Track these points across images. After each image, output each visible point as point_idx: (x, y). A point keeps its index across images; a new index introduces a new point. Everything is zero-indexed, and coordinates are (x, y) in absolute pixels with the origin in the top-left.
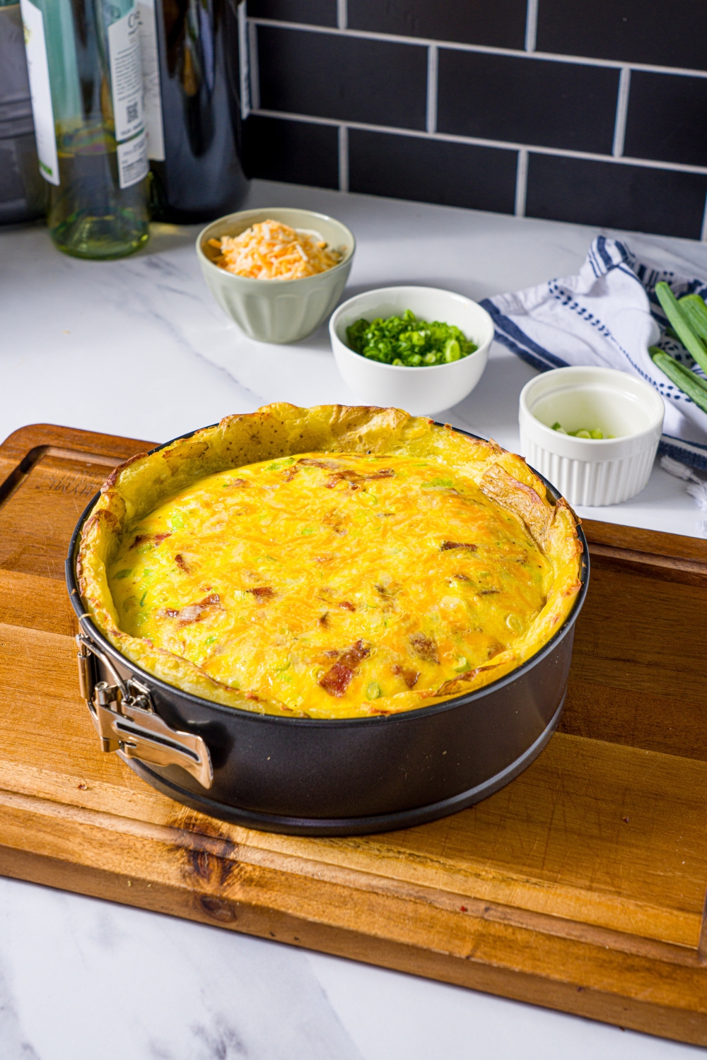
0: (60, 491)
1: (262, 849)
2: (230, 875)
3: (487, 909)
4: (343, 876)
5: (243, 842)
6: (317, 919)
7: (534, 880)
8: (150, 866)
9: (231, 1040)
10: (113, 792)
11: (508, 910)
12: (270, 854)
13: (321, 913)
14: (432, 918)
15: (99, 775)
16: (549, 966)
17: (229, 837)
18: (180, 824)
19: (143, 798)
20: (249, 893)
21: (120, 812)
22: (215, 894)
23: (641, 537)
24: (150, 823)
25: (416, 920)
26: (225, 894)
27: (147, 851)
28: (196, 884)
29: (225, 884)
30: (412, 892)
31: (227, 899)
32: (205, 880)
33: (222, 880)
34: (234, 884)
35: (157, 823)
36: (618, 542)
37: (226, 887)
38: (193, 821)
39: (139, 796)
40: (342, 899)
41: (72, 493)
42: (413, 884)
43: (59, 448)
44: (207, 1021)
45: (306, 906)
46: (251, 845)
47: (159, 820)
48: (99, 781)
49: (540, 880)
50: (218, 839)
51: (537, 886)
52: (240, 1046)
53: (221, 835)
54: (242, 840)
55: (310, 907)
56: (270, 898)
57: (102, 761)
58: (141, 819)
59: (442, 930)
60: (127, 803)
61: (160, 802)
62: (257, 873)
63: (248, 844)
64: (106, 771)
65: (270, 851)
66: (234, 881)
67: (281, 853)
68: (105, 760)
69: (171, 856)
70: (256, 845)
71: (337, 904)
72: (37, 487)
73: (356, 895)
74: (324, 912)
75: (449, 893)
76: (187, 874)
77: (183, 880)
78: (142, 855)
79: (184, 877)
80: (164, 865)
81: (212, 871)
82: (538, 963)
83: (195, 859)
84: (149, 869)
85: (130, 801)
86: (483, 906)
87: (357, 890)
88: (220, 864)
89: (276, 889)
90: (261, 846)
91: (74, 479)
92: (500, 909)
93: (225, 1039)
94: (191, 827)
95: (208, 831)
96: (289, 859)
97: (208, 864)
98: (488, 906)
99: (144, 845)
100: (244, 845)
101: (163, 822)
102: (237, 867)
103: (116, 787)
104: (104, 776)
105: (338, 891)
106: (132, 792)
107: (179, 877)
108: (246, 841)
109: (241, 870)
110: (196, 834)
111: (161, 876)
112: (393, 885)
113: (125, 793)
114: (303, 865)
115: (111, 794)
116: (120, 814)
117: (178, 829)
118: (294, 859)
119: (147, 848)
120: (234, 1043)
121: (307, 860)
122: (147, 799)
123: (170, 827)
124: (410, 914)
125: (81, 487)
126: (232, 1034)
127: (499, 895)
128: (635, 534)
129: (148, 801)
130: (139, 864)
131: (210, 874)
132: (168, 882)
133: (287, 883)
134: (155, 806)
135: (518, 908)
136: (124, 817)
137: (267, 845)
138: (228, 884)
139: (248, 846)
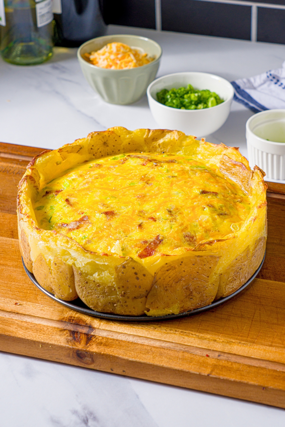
0: (5, 173)
1: (107, 330)
2: (91, 341)
3: (219, 356)
4: (148, 342)
5: (98, 327)
6: (134, 359)
7: (243, 342)
8: (51, 337)
10: (33, 306)
11: (230, 356)
12: (111, 333)
13: (136, 356)
14: (191, 358)
15: (25, 299)
16: (249, 378)
17: (90, 325)
18: (66, 320)
19: (48, 308)
20: (100, 348)
22: (83, 349)
24: (51, 319)
25: (183, 359)
26: (88, 349)
27: (49, 331)
28: (73, 344)
29: (88, 345)
30: (182, 349)
31: (89, 351)
32: (78, 343)
33: (87, 343)
34: (92, 345)
38: (73, 318)
39: (46, 308)
40: (147, 351)
42: (182, 344)
45: (128, 354)
46: (102, 328)
47: (55, 318)
48: (26, 301)
49: (246, 342)
50: (85, 326)
51: (245, 345)
53: (87, 324)
54: (97, 326)
55: (130, 354)
56: (110, 351)
57: (27, 293)
58: (46, 318)
59: (196, 363)
60: (40, 311)
61: (56, 310)
62: (104, 340)
63: (100, 328)
64: (29, 297)
65: (111, 331)
66: (93, 343)
67: (116, 332)
68: (29, 292)
69: (61, 333)
70: (104, 328)
71: (144, 353)
73: (153, 349)
74: (137, 356)
75: (200, 348)
76: (69, 341)
77: (67, 343)
78: (47, 333)
79: (68, 342)
80: (58, 337)
81: (82, 339)
82: (243, 377)
83: (73, 334)
84: (51, 339)
85: (41, 310)
86: (217, 354)
87: (154, 347)
88: (86, 337)
89: (113, 347)
90: (106, 329)
91: (12, 167)
92: (226, 355)
94: (72, 321)
95: (80, 323)
96: (121, 335)
97: (80, 336)
98: (220, 354)
99: (48, 329)
100: (98, 329)
101: (57, 319)
103: (34, 304)
104: (28, 299)
105: (144, 348)
106: (42, 306)
107: (65, 342)
108: (99, 327)
109: (96, 339)
110: (74, 324)
111: (57, 342)
112: (172, 346)
113: (38, 306)
114: (127, 337)
115: (31, 307)
116: (36, 316)
117: (65, 322)
118: (123, 335)
121: (130, 335)
123: (61, 321)
124: (180, 357)
125: (17, 171)
127: (225, 349)
129: (50, 310)
130: (45, 336)
131: (80, 341)
132: (60, 344)
133: (119, 344)
134: (54, 312)
135: (235, 354)
136: (38, 317)
137: (110, 328)
138: (90, 345)
139: (100, 329)
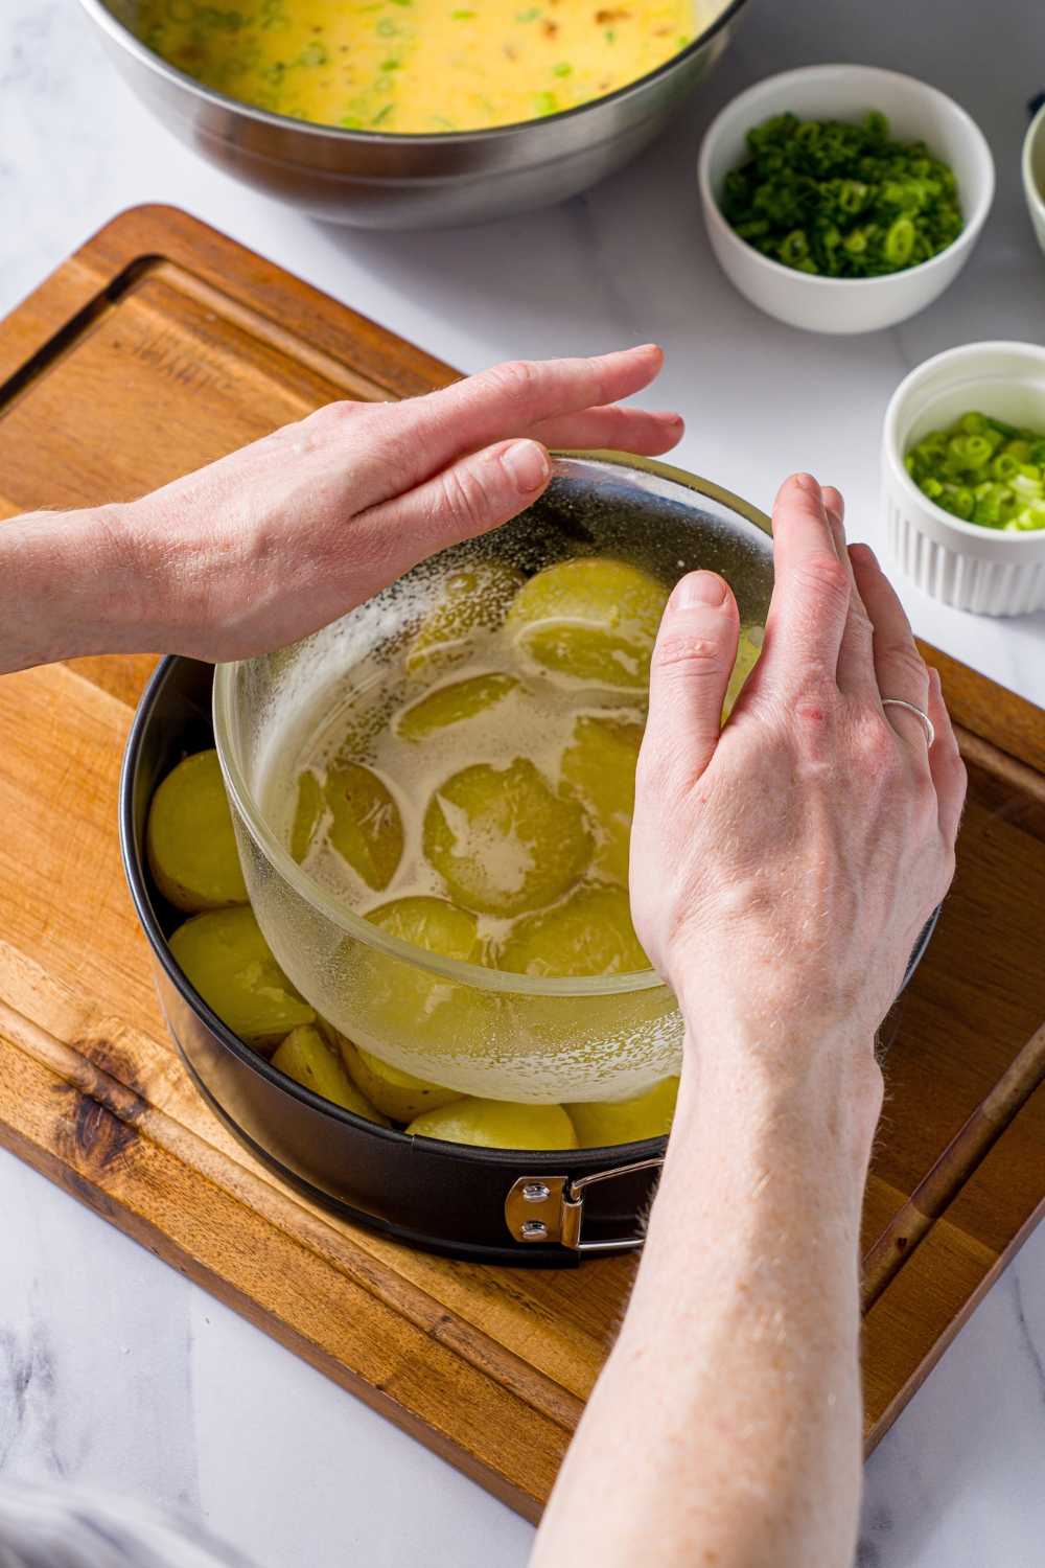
0: (146, 362)
1: (181, 1125)
2: (121, 1154)
3: (445, 1319)
4: (275, 1202)
5: (159, 1106)
6: (205, 1261)
7: (527, 1298)
8: (20, 1106)
9: (42, 1367)
10: (18, 965)
11: (472, 1332)
12: (190, 1136)
13: (215, 1255)
14: (360, 1312)
15: (9, 930)
16: (481, 1438)
17: (144, 1091)
18: (86, 1050)
19: (55, 989)
20: (132, 1190)
21: (15, 1002)
22: (89, 1178)
23: (1020, 722)
24: (48, 1034)
25: (337, 1308)
26: (101, 1183)
27: (25, 1080)
28: (69, 1154)
29: (108, 1167)
30: (356, 1258)
31: (101, 1189)
32: (84, 1154)
33: (107, 1159)
34: (119, 1170)
35: (57, 1036)
36: (977, 721)
37: (106, 1172)
38: (106, 1050)
39: (50, 984)
40: (252, 1243)
41: (164, 373)
42: (360, 1248)
43: (181, 267)
44: (23, 1328)
45: (199, 1238)
46: (169, 1113)
47: (63, 1033)
48: (6, 940)
49: (536, 1301)
50: (129, 1089)
51: (527, 1310)
52: (49, 1381)
53: (135, 1084)
54: (160, 1101)
55: (204, 1241)
56: (157, 1209)
57: (23, 907)
58: (38, 1023)
59: (363, 1335)
60: (30, 991)
61: (74, 1003)
62: (157, 1164)
63: (165, 1110)
64: (21, 925)
65: (190, 1132)
66: (122, 1166)
67: (203, 1140)
68: (27, 907)
69: (55, 1097)
70: (174, 1116)
71: (241, 1248)
72: (117, 345)
73: (275, 1242)
74: (219, 1254)
75: (403, 1278)
76: (63, 1134)
77: (55, 1142)
78: (17, 1085)
79: (58, 1137)
80: (39, 1110)
81: (98, 1140)
82: (469, 1429)
83: (84, 1113)
84: (18, 1110)
85: (34, 989)
86: (441, 1313)
87: (281, 1232)
88: (113, 1133)
89: (171, 1197)
90: (180, 1120)
91: (177, 343)
92: (462, 1325)
93: (35, 1363)
94: (100, 1058)
95: (120, 1073)
96: (212, 1152)
97: (97, 1128)
98: (448, 1315)
99: (25, 1068)
100: (160, 1111)
101: (65, 1037)
102: (134, 1145)
103: (25, 958)
104: (16, 935)
105: (253, 1227)
106: (44, 973)
107: (51, 1136)
108: (164, 1106)
109: (138, 1151)
110: (103, 1071)
111: (28, 1128)
112: (334, 1239)
113: (32, 972)
114: (228, 1166)
115: (13, 967)
116: (13, 1006)
117: (82, 1055)
118: (217, 1154)
119: (27, 1075)
120: (43, 1373)
121: (234, 1163)
122: (58, 991)
123: (72, 1048)
124: (333, 1297)
125: (181, 365)
126: (46, 1359)
127: (468, 1305)
128: (1013, 710)
129: (59, 997)
130: (7, 1097)
131: (94, 1145)
132: (34, 1138)
133: (189, 1192)
134: (65, 1007)
135: (484, 1334)
136: (18, 1013)
137: (190, 1121)
138: (112, 1169)
139: (165, 1114)
